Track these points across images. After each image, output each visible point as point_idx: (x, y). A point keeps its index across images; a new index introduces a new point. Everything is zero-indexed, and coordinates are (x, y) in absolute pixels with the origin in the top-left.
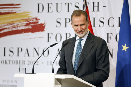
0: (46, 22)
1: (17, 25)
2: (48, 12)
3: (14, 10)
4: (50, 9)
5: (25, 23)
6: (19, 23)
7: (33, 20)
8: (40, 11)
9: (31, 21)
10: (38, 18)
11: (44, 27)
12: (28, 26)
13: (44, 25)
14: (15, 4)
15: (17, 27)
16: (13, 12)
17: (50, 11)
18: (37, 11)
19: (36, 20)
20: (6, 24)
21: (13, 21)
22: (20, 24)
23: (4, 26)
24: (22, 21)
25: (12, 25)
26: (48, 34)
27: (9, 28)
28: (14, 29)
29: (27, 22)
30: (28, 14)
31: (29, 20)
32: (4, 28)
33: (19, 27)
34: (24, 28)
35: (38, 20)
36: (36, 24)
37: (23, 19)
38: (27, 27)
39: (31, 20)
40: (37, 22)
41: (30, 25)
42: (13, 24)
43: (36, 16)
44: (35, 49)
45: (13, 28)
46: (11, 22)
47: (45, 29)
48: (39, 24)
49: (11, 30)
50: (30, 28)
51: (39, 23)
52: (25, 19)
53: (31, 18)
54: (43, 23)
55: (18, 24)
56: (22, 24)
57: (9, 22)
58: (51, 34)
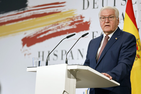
0: (91, 20)
1: (61, 25)
2: (94, 8)
3: (59, 9)
4: (95, 4)
5: (69, 23)
6: (64, 22)
7: (78, 18)
8: (85, 8)
9: (76, 20)
10: (83, 16)
11: (89, 26)
12: (73, 26)
13: (89, 24)
14: (60, 2)
15: (62, 27)
16: (58, 11)
17: (96, 6)
18: (82, 8)
19: (81, 18)
20: (51, 25)
21: (58, 22)
22: (65, 24)
23: (49, 27)
24: (67, 20)
25: (57, 26)
26: (93, 33)
27: (53, 30)
28: (59, 30)
29: (71, 21)
30: (73, 13)
31: (73, 19)
32: (48, 29)
33: (64, 27)
34: (68, 28)
35: (84, 18)
36: (81, 23)
37: (67, 19)
38: (71, 27)
39: (76, 18)
40: (82, 21)
41: (75, 24)
42: (58, 24)
43: (81, 14)
44: (79, 50)
45: (58, 28)
46: (56, 22)
47: (90, 28)
48: (84, 23)
49: (55, 31)
50: (75, 27)
51: (84, 21)
52: (70, 18)
53: (75, 16)
54: (88, 21)
55: (63, 25)
56: (67, 24)
57: (54, 23)
58: (96, 33)
